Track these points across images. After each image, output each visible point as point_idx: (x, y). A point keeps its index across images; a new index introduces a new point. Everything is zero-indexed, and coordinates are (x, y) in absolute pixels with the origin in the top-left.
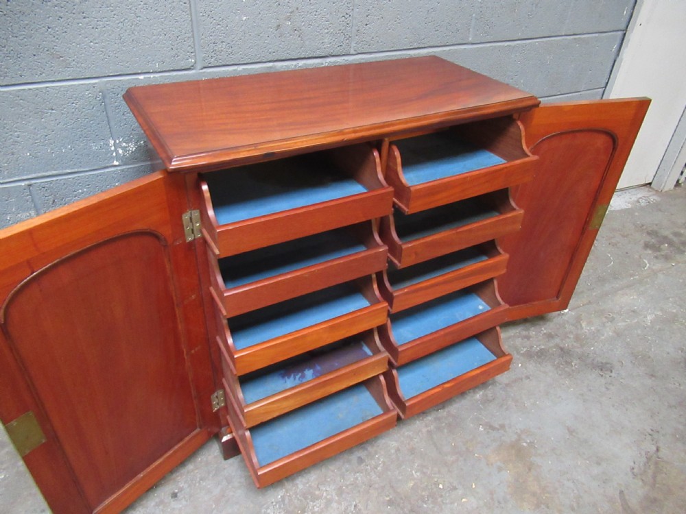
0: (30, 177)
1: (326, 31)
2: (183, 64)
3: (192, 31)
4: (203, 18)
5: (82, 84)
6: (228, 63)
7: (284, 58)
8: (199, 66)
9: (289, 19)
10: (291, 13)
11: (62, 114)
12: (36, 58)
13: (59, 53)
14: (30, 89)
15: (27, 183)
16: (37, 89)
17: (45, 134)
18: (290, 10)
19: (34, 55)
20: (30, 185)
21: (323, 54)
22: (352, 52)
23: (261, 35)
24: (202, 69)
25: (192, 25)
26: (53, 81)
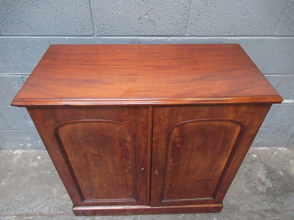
0: (22, 74)
1: (170, 22)
2: (87, 33)
3: (92, 18)
4: (97, 12)
5: (40, 38)
6: (111, 35)
7: (143, 35)
8: (96, 34)
9: (147, 14)
10: (148, 11)
11: (33, 50)
12: (19, 25)
13: (28, 24)
14: (18, 38)
15: (21, 76)
16: (21, 38)
17: (26, 58)
18: (148, 10)
19: (18, 24)
20: (23, 77)
21: (168, 35)
22: (187, 35)
23: (130, 22)
24: (97, 36)
25: (91, 15)
26: (27, 36)
